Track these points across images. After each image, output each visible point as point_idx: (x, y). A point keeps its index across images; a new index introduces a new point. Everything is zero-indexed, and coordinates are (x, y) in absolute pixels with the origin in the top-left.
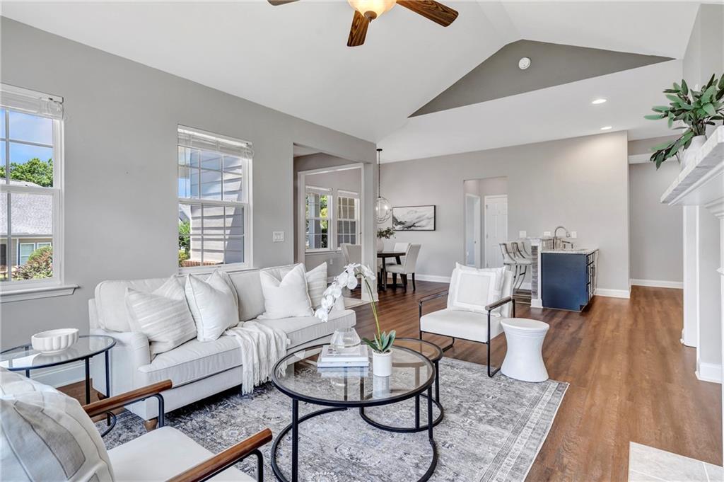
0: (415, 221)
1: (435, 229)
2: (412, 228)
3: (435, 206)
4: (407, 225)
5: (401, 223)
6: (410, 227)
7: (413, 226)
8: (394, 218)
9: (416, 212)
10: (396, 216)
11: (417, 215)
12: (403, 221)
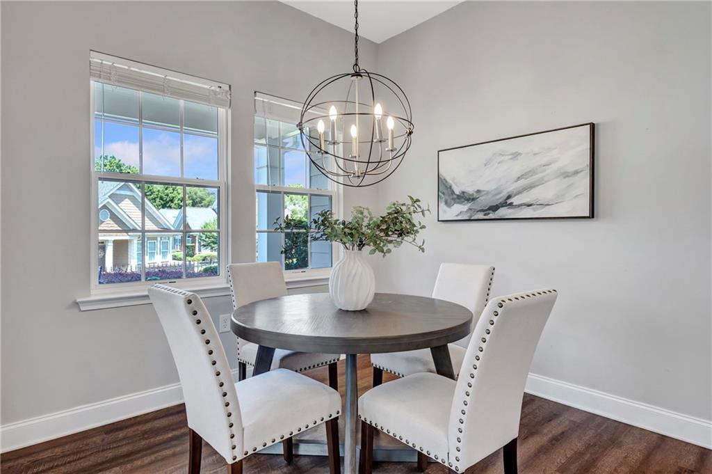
0: (511, 188)
1: (592, 215)
2: (503, 212)
3: (593, 126)
4: (485, 201)
5: (464, 198)
6: (495, 208)
7: (506, 204)
8: (441, 182)
9: (516, 155)
10: (447, 174)
11: (518, 167)
12: (470, 190)
